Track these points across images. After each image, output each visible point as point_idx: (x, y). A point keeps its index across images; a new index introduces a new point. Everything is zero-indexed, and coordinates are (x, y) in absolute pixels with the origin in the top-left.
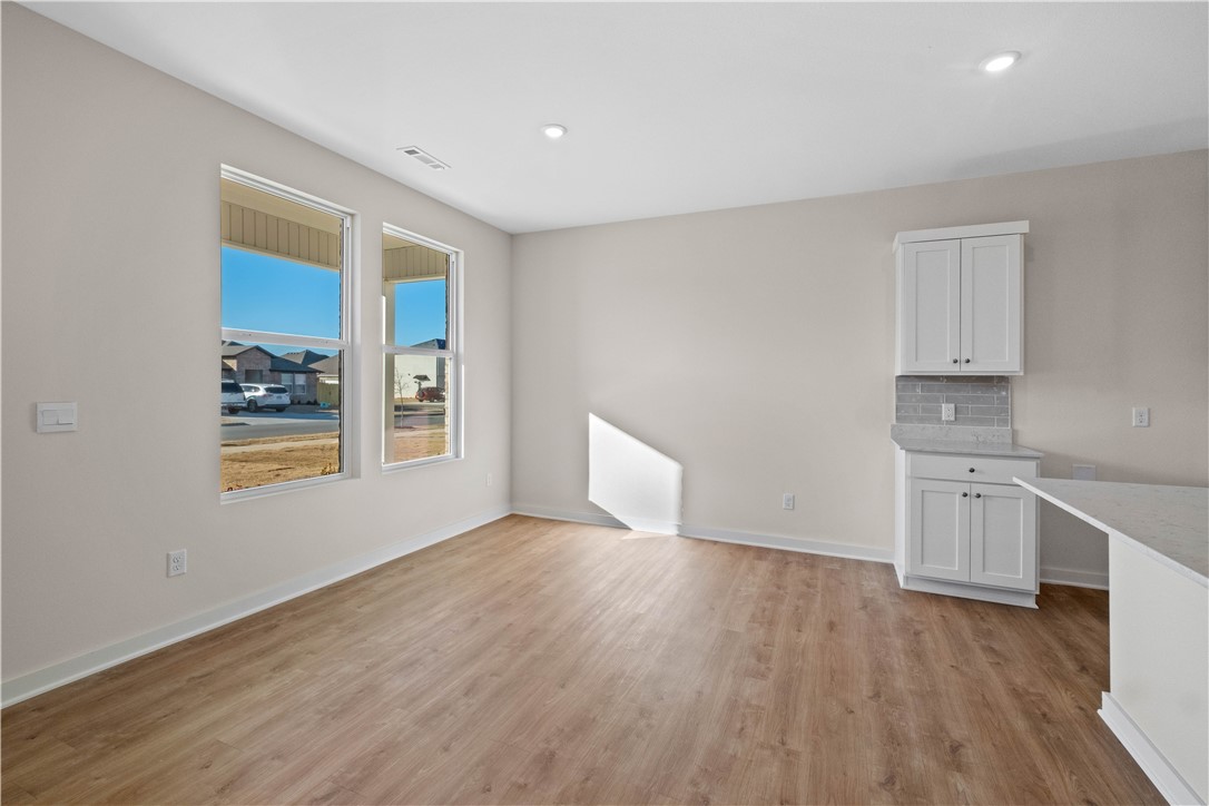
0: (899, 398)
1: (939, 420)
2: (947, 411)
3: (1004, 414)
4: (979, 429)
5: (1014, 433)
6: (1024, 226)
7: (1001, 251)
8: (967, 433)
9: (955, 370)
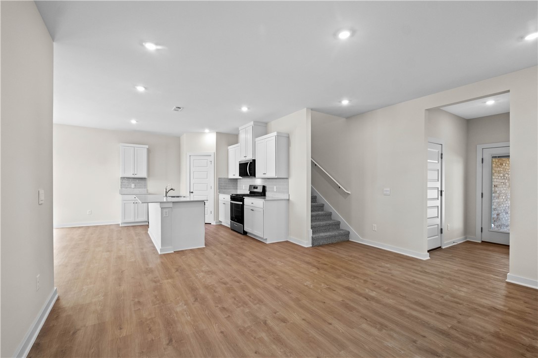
0: (121, 183)
1: (131, 188)
2: (133, 186)
3: (145, 186)
4: (140, 189)
5: (147, 190)
6: (147, 147)
7: (143, 151)
8: (137, 191)
9: (133, 176)
